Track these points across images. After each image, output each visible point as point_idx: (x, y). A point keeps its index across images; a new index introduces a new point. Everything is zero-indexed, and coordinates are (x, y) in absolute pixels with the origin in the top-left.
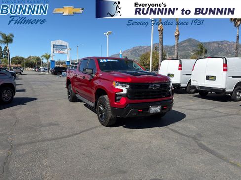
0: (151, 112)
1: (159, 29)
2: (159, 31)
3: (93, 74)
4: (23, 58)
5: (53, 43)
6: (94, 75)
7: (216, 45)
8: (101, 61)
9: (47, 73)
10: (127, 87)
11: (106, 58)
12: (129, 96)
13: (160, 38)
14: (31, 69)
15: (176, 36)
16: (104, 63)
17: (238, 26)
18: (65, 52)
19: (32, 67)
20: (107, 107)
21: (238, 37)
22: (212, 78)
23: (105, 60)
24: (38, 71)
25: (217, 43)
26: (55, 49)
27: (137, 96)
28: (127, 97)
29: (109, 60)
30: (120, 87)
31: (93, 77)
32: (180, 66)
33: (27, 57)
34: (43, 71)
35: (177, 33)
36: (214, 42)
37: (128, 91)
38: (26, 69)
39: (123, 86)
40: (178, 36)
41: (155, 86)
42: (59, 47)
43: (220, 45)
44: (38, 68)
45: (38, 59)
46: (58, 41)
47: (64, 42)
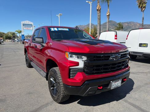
0: (112, 88)
1: (97, 8)
2: (98, 10)
3: (43, 43)
4: (4, 33)
5: (23, 22)
6: (44, 45)
7: (127, 24)
8: (52, 29)
9: (19, 43)
10: (84, 59)
11: (57, 27)
12: (86, 70)
13: (98, 16)
14: (9, 40)
15: (107, 16)
16: (55, 31)
17: (143, 11)
18: (31, 29)
19: (10, 39)
20: (59, 83)
21: (143, 18)
22: (144, 46)
23: (56, 29)
24: (14, 42)
25: (127, 23)
26: (24, 27)
27: (96, 70)
28: (84, 71)
29: (60, 29)
30: (74, 59)
31: (43, 46)
32: (116, 36)
33: (7, 33)
34: (17, 42)
35: (109, 14)
36: (125, 23)
37: (85, 64)
38: (6, 40)
39: (78, 58)
40: (109, 16)
41: (116, 57)
42: (27, 25)
43: (129, 25)
44: (14, 39)
45: (14, 34)
46: (26, 21)
47: (30, 22)
